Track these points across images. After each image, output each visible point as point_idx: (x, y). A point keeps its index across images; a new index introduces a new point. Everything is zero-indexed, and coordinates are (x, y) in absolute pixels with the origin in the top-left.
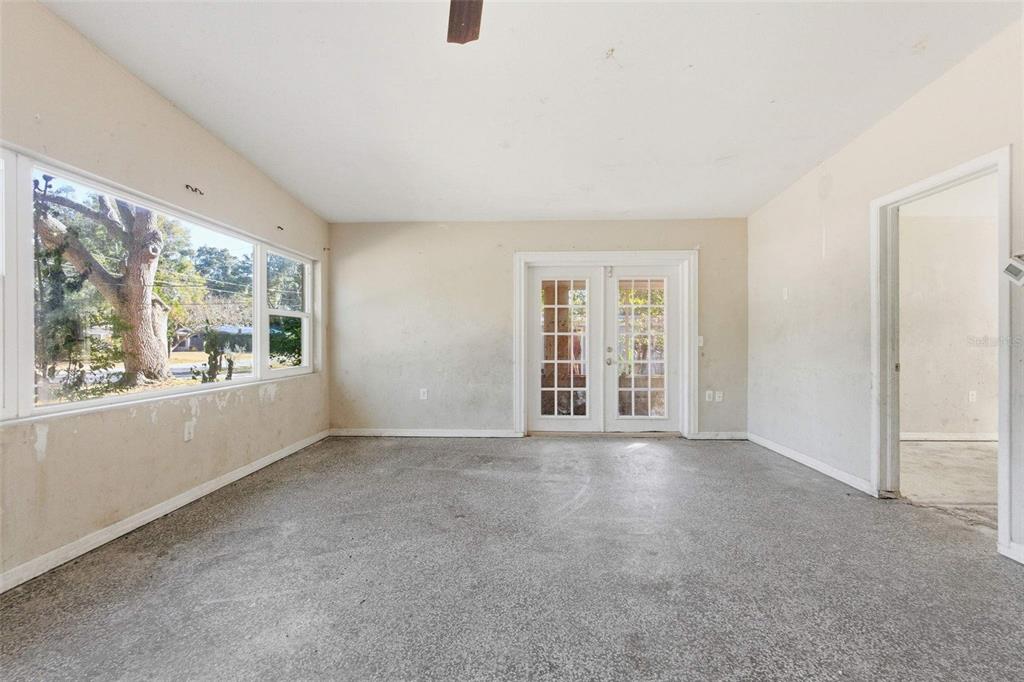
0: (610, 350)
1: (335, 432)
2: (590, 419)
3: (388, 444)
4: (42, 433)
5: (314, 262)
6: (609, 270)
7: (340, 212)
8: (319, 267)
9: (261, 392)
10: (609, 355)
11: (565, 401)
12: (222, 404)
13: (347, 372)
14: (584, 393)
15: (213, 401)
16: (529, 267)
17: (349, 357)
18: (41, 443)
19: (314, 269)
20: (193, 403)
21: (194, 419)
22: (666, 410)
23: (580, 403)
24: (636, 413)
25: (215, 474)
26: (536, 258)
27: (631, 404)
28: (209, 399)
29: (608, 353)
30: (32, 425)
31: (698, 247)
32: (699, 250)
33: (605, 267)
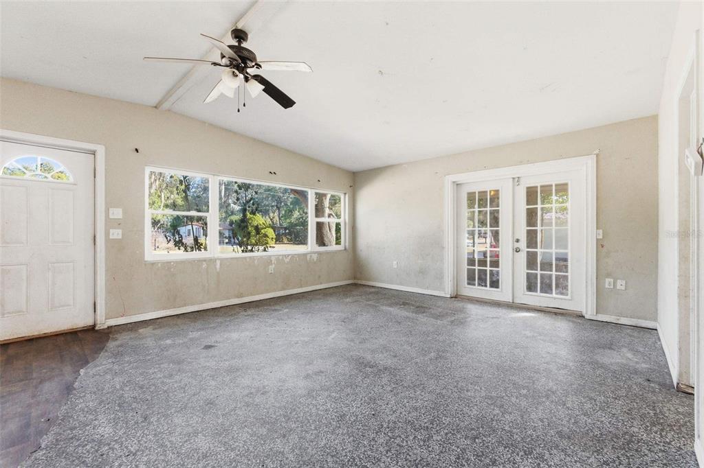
0: (518, 241)
1: (356, 281)
2: (502, 291)
3: (373, 290)
4: (218, 263)
5: (345, 194)
6: (516, 181)
7: (356, 166)
8: (347, 196)
9: (308, 257)
10: (517, 245)
11: (483, 277)
12: (287, 260)
13: (361, 251)
14: (498, 272)
15: (283, 259)
16: (458, 185)
17: (362, 242)
18: (218, 266)
19: (345, 197)
20: (273, 259)
21: (274, 265)
22: (569, 292)
23: (494, 279)
24: (541, 291)
25: (283, 289)
26: (459, 178)
27: (537, 283)
28: (281, 258)
29: (515, 243)
30: (216, 260)
31: (597, 152)
32: (597, 155)
33: (514, 178)
